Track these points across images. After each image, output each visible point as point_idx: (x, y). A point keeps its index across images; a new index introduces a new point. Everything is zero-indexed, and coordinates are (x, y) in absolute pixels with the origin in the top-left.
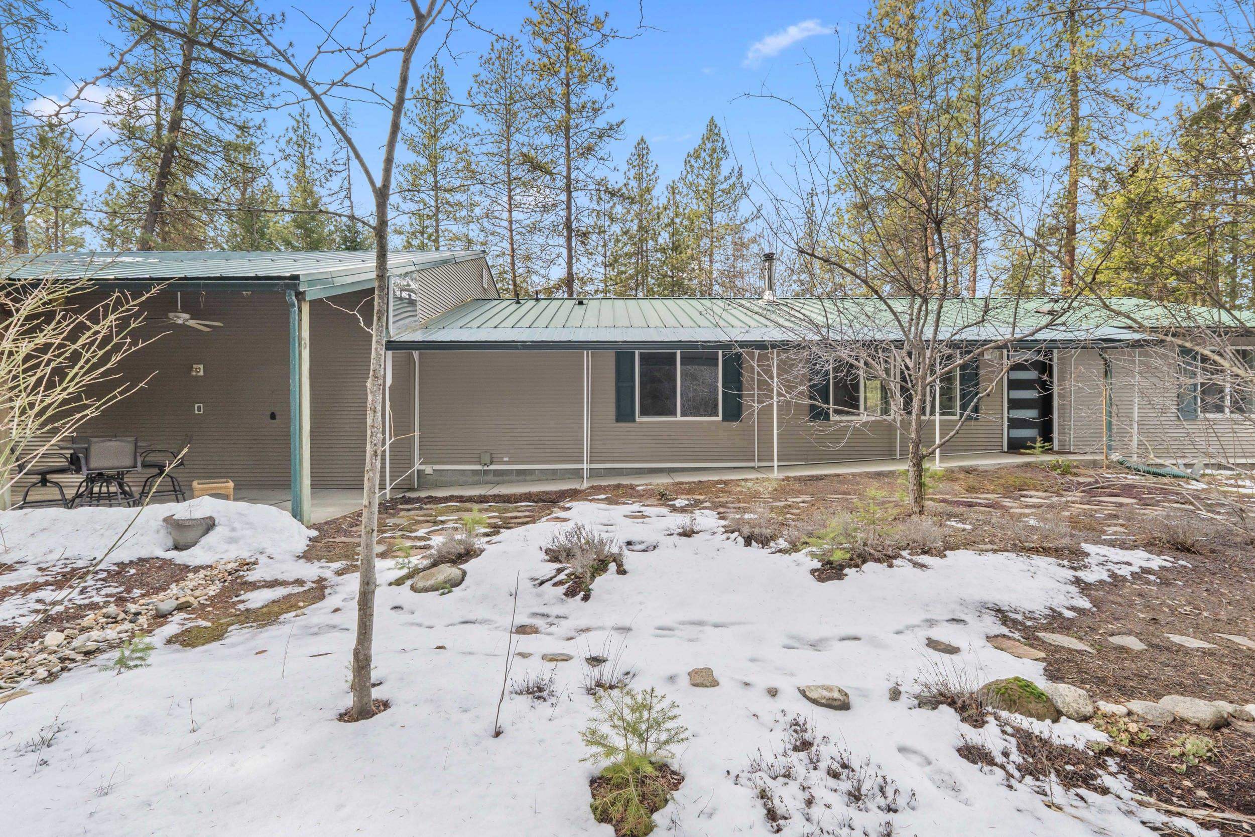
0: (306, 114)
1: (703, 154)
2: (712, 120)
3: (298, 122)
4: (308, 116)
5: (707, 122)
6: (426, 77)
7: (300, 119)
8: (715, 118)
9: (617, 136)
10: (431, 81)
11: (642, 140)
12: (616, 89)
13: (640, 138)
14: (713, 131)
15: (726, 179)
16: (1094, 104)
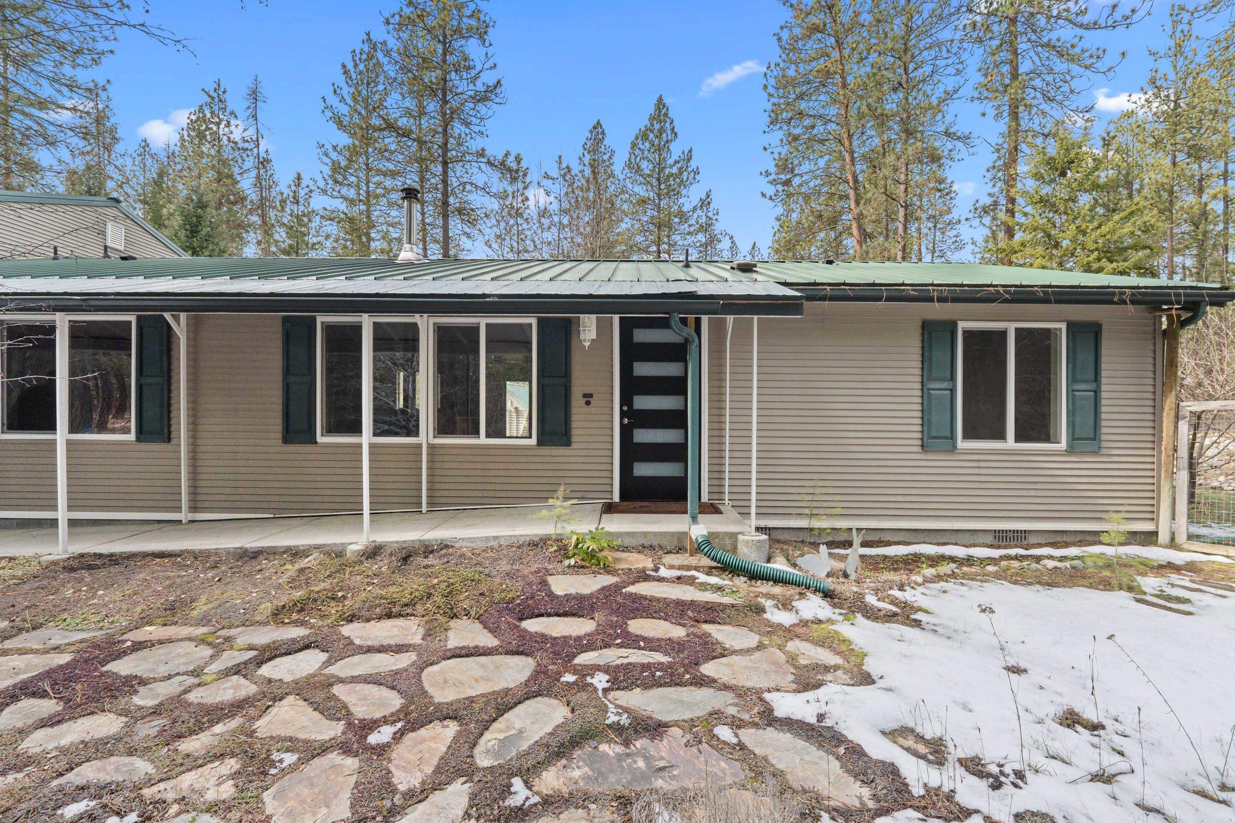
0: (222, 90)
1: (651, 136)
2: (660, 100)
3: (213, 98)
4: (224, 92)
5: (655, 101)
6: (358, 52)
7: (215, 95)
8: (663, 97)
9: (497, 100)
10: (364, 57)
11: (598, 123)
12: (491, 45)
13: (596, 122)
14: (661, 111)
15: (676, 162)
16: (1036, 59)
